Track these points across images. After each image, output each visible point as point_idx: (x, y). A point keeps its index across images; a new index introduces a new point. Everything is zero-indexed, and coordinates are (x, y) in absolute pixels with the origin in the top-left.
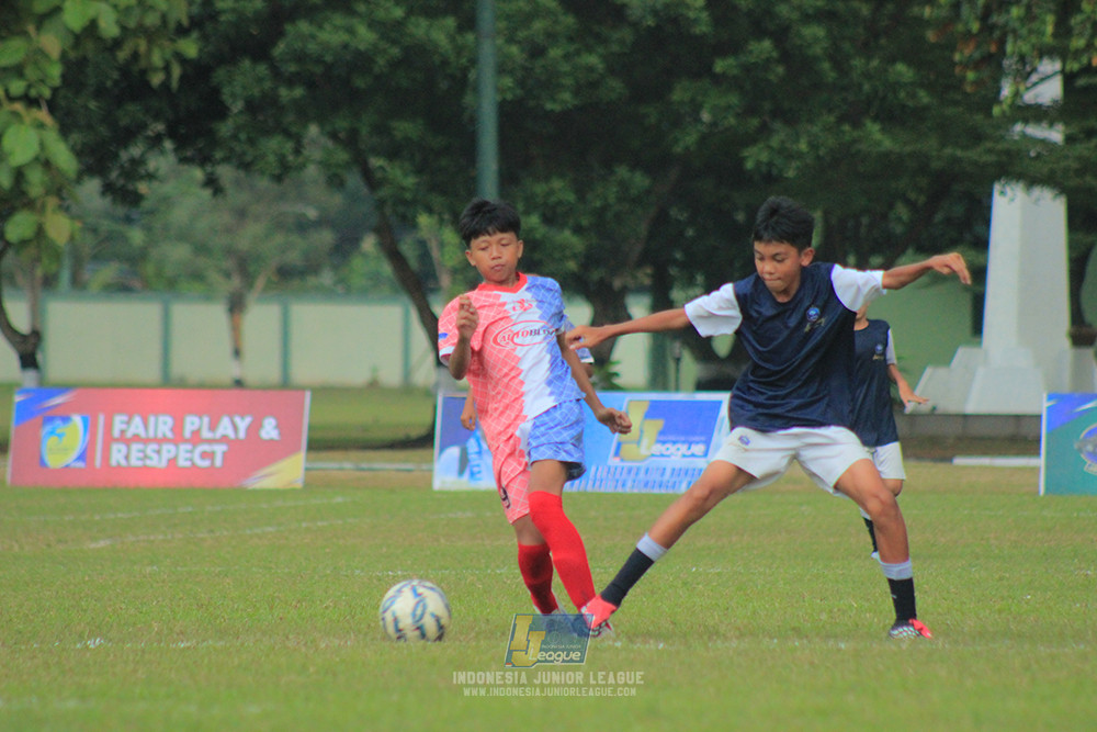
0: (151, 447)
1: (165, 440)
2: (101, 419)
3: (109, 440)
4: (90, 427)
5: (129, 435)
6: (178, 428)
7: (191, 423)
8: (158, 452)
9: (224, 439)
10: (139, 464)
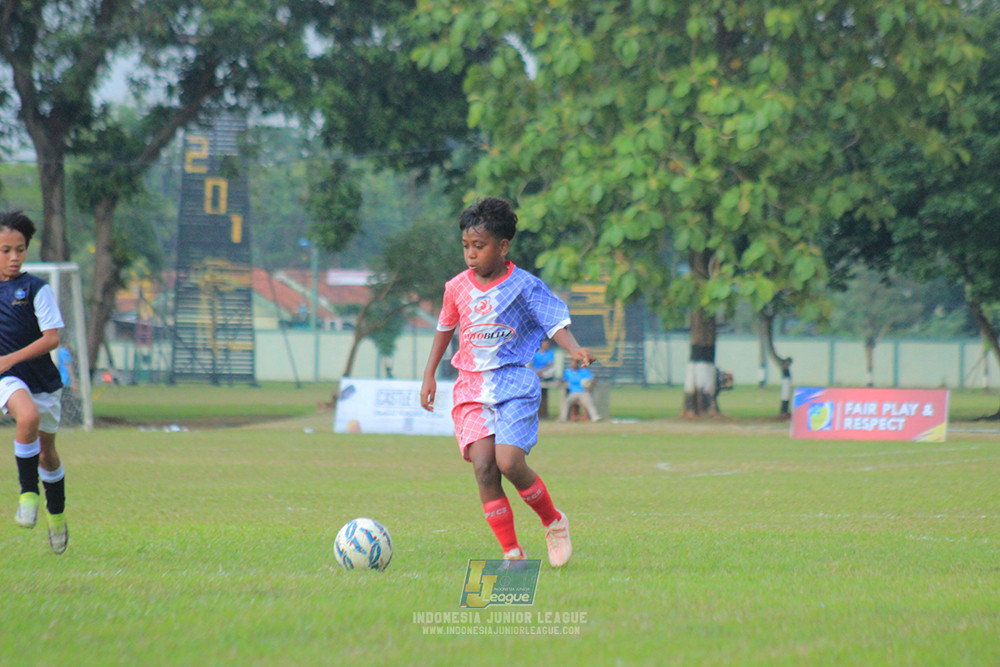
0: (866, 420)
1: (872, 416)
2: (839, 405)
3: (844, 416)
4: (834, 408)
5: (854, 413)
6: (880, 409)
7: (887, 407)
8: (869, 422)
9: (903, 415)
10: (858, 428)
